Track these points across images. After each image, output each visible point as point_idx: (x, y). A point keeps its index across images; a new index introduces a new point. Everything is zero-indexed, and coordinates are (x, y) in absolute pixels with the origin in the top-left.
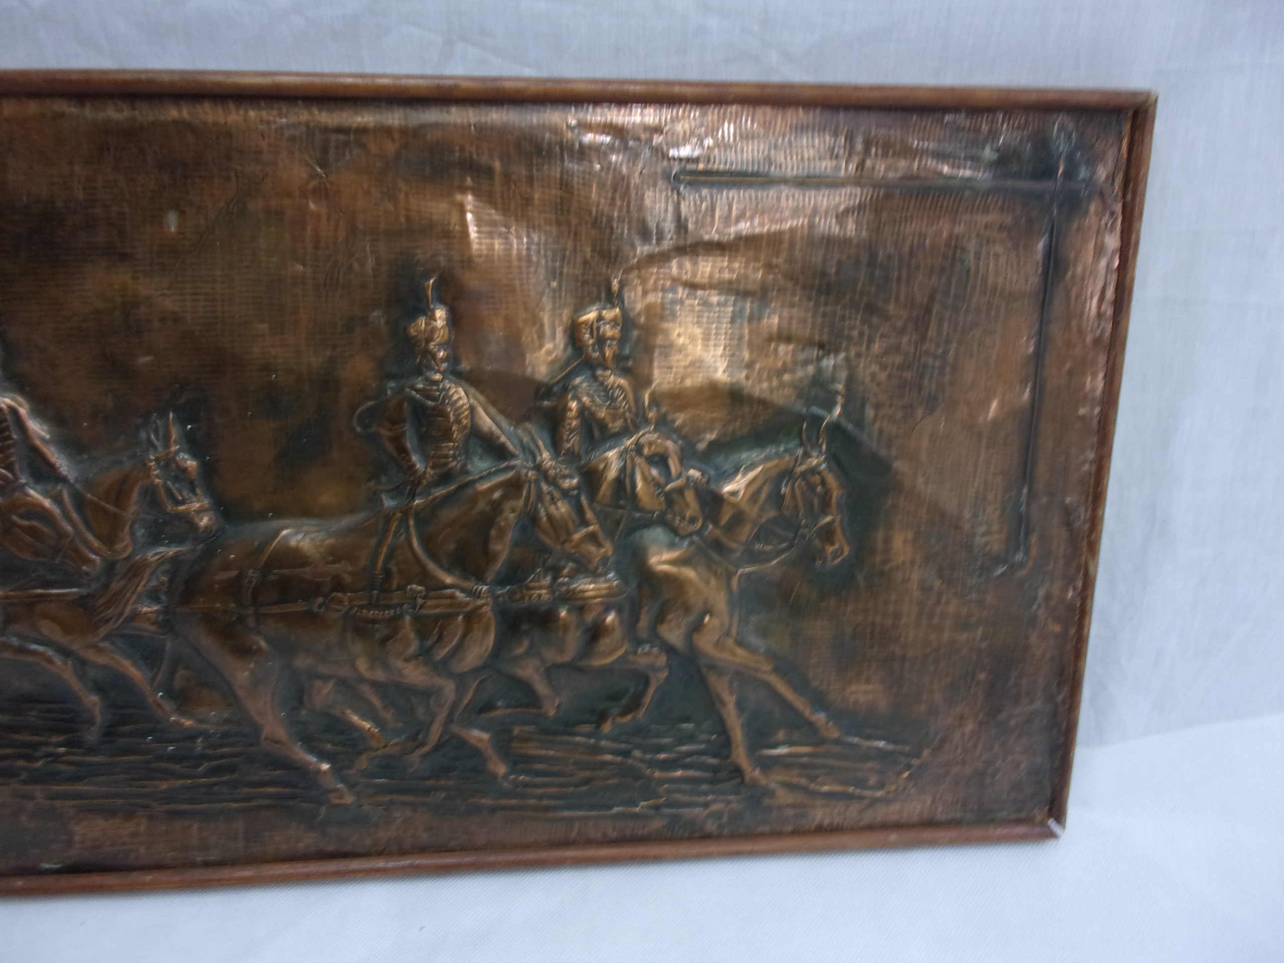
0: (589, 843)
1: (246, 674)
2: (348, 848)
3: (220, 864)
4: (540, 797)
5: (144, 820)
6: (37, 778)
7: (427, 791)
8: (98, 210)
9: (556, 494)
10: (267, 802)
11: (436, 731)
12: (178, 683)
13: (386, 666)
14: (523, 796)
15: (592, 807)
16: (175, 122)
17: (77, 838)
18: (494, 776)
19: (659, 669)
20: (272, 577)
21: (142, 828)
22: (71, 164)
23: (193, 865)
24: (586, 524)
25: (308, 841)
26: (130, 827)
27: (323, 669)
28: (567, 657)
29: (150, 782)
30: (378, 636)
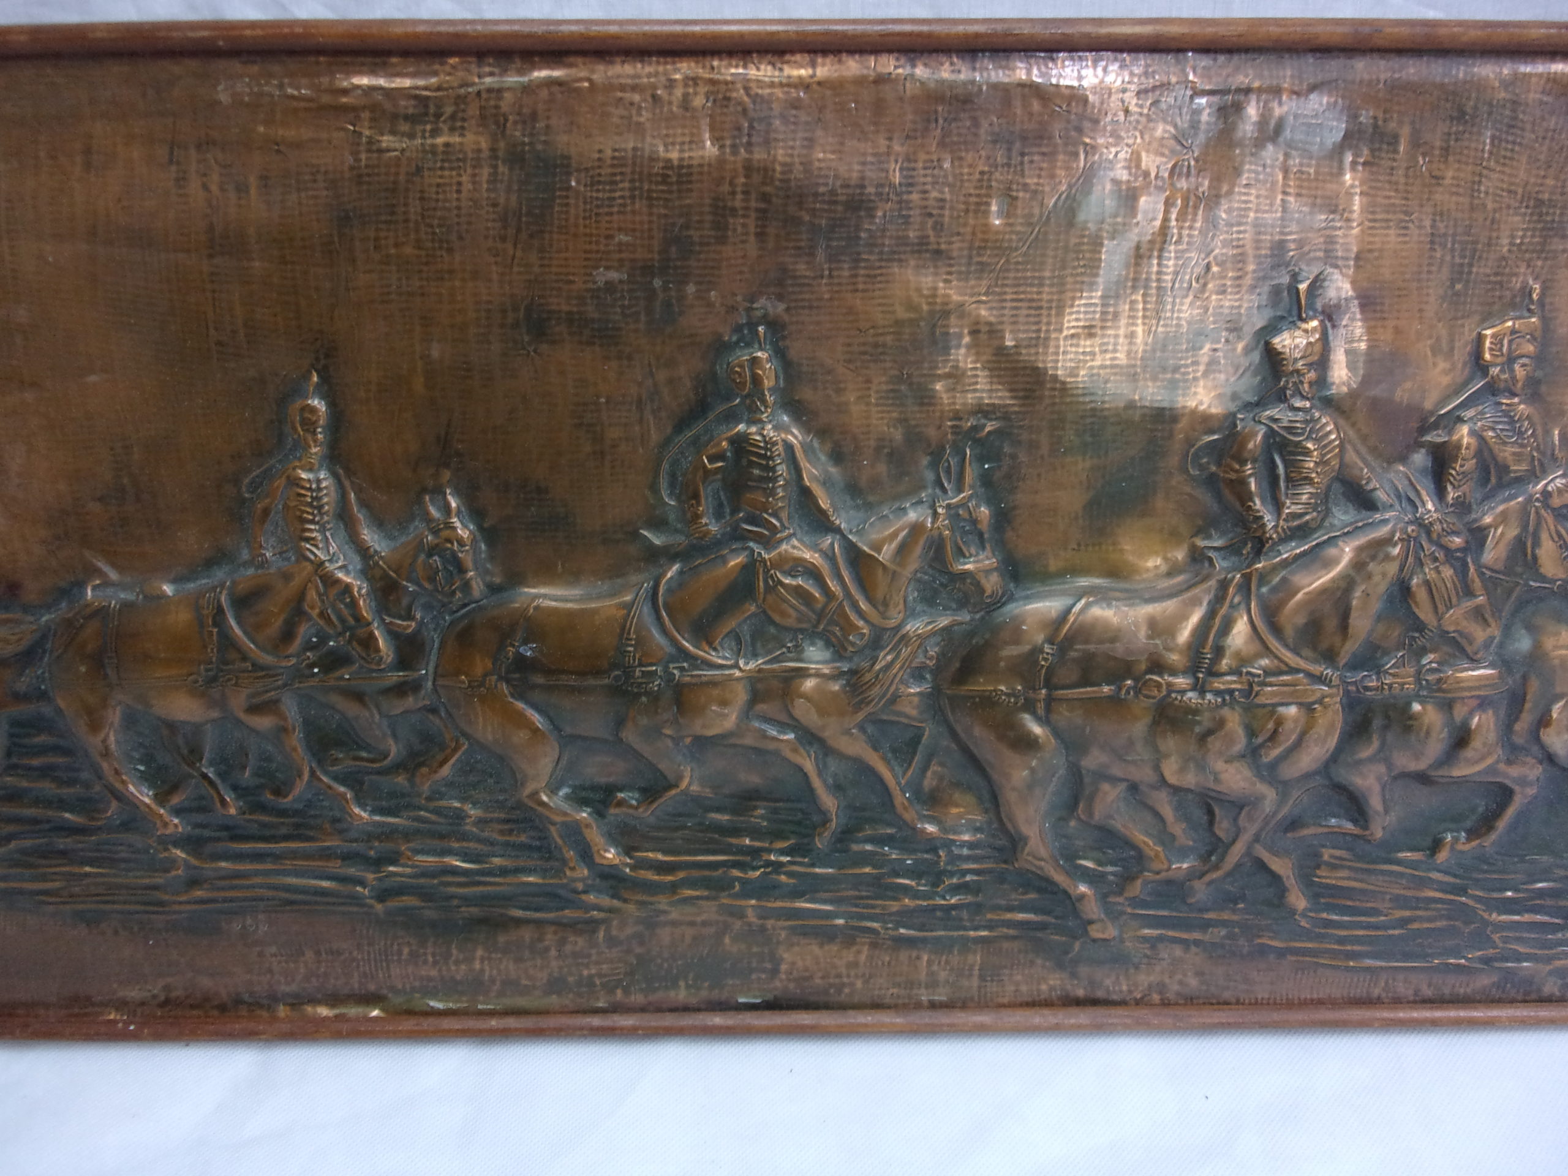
0: (1397, 1002)
1: (1026, 773)
2: (1100, 994)
3: (947, 1006)
4: (1341, 941)
5: (866, 948)
6: (750, 890)
7: (1206, 925)
8: (915, 197)
9: (1440, 555)
10: (1011, 932)
11: (1237, 851)
12: (929, 782)
13: (1201, 767)
14: (1320, 937)
15: (1407, 956)
16: (1022, 85)
17: (784, 967)
18: (1293, 912)
19: (1530, 784)
20: (1073, 654)
21: (863, 958)
22: (890, 139)
23: (918, 1006)
24: (1469, 593)
25: (1053, 982)
26: (849, 956)
27: (1117, 771)
28: (1421, 765)
29: (879, 902)
30: (1197, 729)
